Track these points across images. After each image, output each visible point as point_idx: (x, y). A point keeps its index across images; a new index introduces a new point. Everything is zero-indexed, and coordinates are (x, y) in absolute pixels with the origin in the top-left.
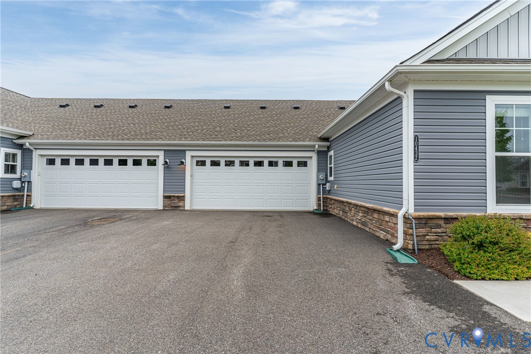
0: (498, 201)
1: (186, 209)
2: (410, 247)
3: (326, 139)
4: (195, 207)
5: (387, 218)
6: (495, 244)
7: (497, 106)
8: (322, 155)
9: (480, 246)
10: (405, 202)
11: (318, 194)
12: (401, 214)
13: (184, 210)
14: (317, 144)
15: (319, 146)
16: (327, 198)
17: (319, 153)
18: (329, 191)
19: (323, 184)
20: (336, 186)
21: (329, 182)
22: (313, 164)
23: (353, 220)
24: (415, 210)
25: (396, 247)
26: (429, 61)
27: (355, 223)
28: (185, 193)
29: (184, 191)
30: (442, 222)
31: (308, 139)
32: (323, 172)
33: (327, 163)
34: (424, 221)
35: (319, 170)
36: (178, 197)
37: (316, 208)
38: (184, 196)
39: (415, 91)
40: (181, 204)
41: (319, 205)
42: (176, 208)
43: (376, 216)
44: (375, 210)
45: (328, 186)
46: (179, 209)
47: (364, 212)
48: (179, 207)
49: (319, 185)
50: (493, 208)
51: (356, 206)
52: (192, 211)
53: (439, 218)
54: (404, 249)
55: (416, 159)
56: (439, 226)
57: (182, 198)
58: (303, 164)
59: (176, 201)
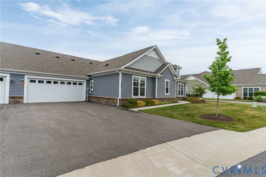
0: (134, 96)
1: (24, 103)
2: (120, 105)
3: (90, 76)
4: (29, 102)
5: (114, 100)
6: (133, 102)
7: (134, 77)
8: (88, 81)
9: (131, 103)
10: (119, 96)
11: (86, 95)
12: (118, 99)
13: (23, 103)
14: (87, 78)
15: (88, 78)
16: (89, 96)
17: (87, 80)
18: (91, 94)
19: (88, 92)
20: (94, 92)
21: (90, 91)
22: (85, 84)
23: (102, 102)
24: (121, 98)
25: (118, 105)
26: (125, 68)
27: (103, 103)
28: (23, 95)
29: (23, 94)
30: (125, 100)
31: (83, 75)
32: (88, 87)
33: (90, 84)
34: (122, 100)
35: (87, 87)
36: (19, 97)
37: (85, 100)
38: (23, 97)
39: (122, 73)
40: (21, 100)
41: (86, 99)
42: (18, 102)
43: (111, 100)
44: (111, 99)
45: (90, 92)
46: (19, 103)
47: (107, 99)
48: (20, 102)
49: (87, 92)
50: (133, 97)
51: (104, 98)
52: (27, 104)
53: (125, 99)
54: (119, 106)
55: (122, 87)
56: (125, 101)
57: (22, 98)
58: (80, 84)
59: (18, 99)
